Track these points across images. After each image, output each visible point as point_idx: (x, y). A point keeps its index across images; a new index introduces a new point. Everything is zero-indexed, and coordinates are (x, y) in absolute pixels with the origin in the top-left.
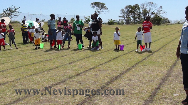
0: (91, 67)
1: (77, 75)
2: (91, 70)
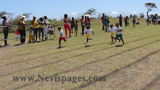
0: (139, 46)
1: (129, 51)
2: (139, 48)
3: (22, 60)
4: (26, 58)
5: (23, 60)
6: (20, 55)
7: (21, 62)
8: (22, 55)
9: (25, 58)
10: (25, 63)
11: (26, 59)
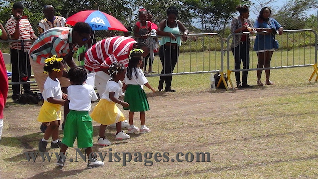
3: (288, 131)
4: (299, 125)
5: (292, 131)
6: (283, 115)
7: (283, 136)
8: (288, 115)
9: (297, 127)
10: (294, 139)
11: (298, 129)
